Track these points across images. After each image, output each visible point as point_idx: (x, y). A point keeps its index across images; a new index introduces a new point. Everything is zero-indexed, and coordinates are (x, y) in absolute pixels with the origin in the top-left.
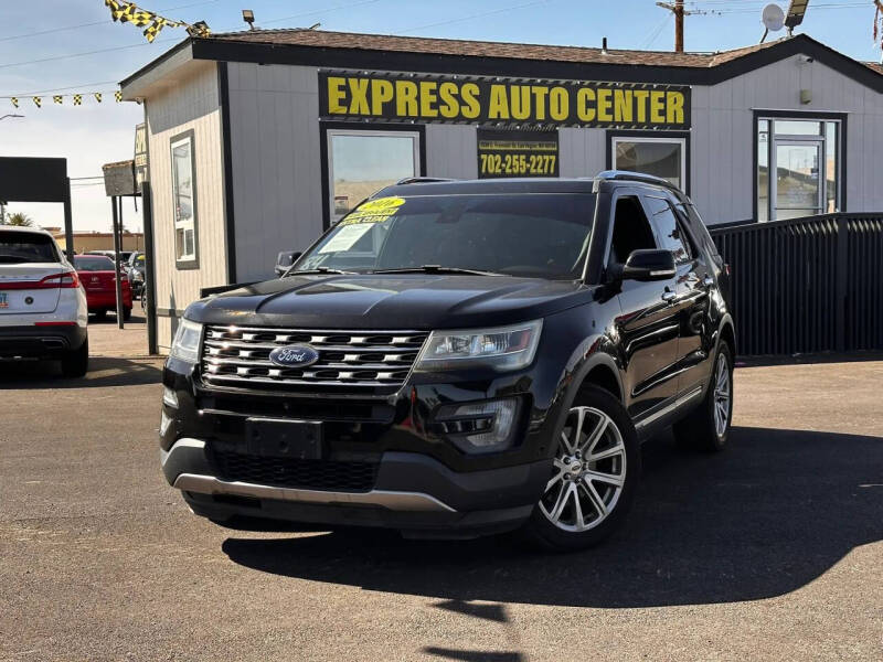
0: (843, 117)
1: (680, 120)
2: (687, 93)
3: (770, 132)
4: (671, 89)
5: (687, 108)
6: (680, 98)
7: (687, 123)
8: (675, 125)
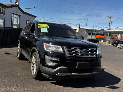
0: (20, 16)
1: (4, 12)
2: (5, 9)
3: (13, 16)
4: (4, 8)
5: (5, 10)
6: (4, 9)
7: (5, 13)
8: (3, 13)
